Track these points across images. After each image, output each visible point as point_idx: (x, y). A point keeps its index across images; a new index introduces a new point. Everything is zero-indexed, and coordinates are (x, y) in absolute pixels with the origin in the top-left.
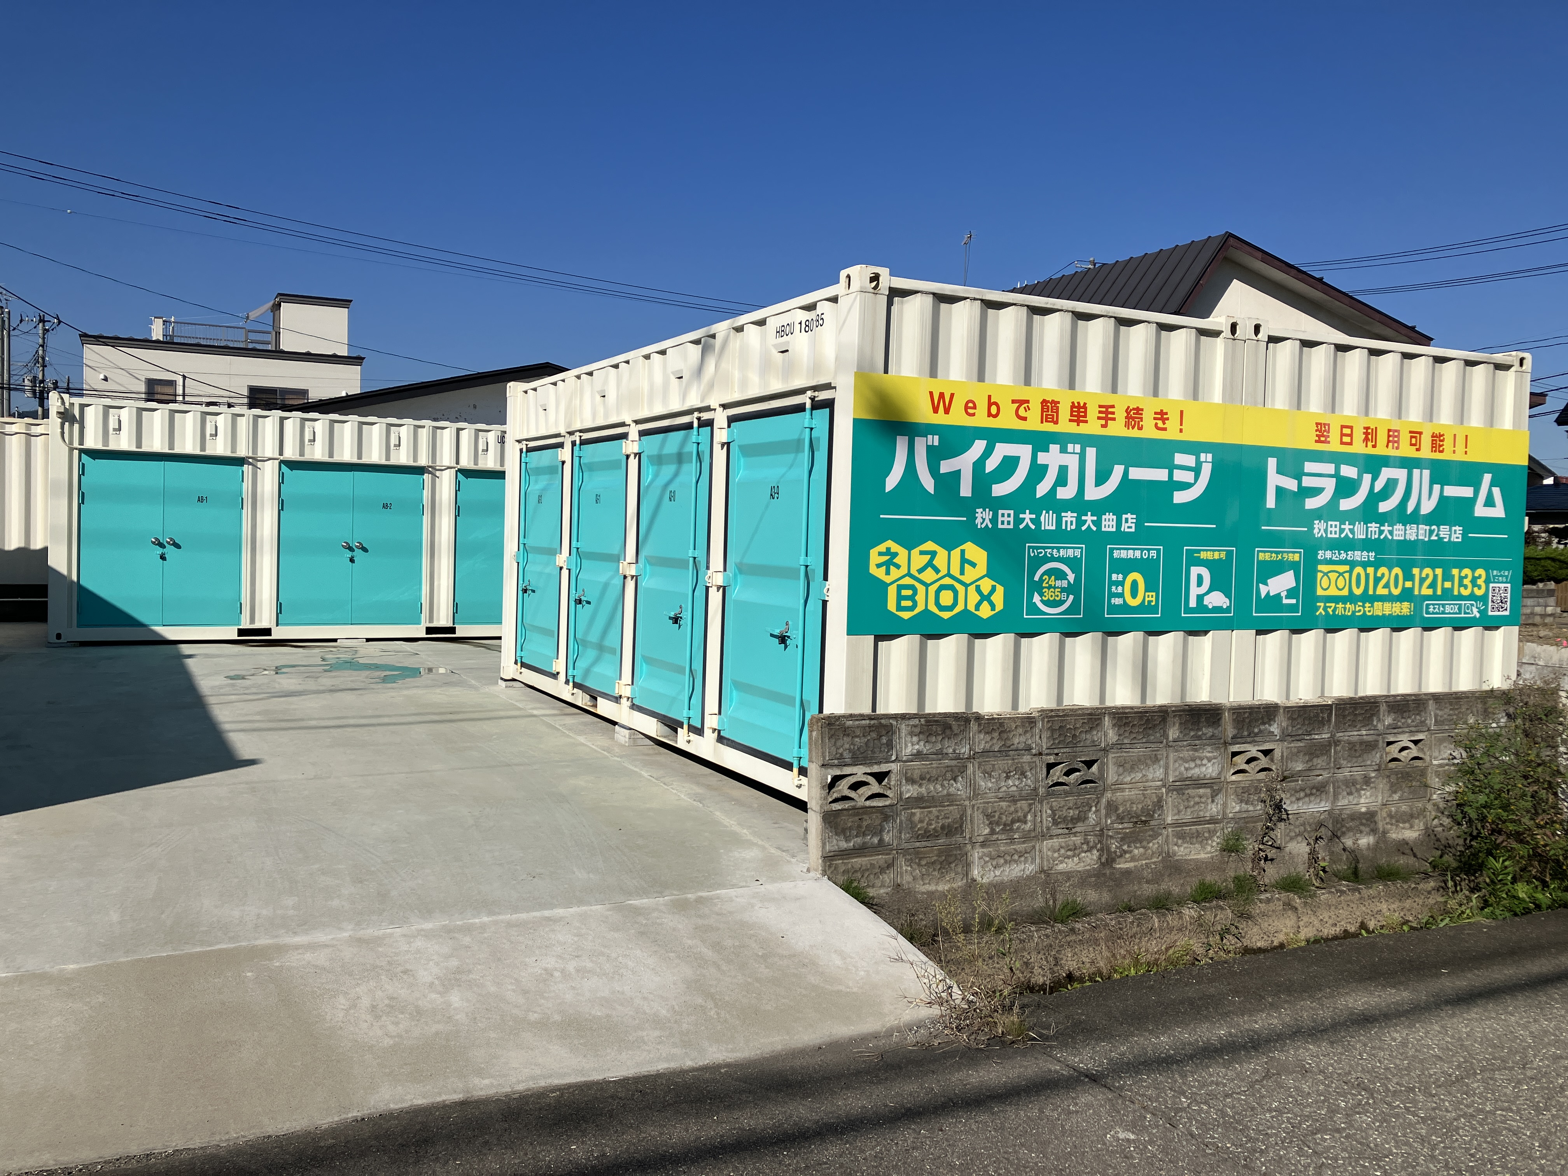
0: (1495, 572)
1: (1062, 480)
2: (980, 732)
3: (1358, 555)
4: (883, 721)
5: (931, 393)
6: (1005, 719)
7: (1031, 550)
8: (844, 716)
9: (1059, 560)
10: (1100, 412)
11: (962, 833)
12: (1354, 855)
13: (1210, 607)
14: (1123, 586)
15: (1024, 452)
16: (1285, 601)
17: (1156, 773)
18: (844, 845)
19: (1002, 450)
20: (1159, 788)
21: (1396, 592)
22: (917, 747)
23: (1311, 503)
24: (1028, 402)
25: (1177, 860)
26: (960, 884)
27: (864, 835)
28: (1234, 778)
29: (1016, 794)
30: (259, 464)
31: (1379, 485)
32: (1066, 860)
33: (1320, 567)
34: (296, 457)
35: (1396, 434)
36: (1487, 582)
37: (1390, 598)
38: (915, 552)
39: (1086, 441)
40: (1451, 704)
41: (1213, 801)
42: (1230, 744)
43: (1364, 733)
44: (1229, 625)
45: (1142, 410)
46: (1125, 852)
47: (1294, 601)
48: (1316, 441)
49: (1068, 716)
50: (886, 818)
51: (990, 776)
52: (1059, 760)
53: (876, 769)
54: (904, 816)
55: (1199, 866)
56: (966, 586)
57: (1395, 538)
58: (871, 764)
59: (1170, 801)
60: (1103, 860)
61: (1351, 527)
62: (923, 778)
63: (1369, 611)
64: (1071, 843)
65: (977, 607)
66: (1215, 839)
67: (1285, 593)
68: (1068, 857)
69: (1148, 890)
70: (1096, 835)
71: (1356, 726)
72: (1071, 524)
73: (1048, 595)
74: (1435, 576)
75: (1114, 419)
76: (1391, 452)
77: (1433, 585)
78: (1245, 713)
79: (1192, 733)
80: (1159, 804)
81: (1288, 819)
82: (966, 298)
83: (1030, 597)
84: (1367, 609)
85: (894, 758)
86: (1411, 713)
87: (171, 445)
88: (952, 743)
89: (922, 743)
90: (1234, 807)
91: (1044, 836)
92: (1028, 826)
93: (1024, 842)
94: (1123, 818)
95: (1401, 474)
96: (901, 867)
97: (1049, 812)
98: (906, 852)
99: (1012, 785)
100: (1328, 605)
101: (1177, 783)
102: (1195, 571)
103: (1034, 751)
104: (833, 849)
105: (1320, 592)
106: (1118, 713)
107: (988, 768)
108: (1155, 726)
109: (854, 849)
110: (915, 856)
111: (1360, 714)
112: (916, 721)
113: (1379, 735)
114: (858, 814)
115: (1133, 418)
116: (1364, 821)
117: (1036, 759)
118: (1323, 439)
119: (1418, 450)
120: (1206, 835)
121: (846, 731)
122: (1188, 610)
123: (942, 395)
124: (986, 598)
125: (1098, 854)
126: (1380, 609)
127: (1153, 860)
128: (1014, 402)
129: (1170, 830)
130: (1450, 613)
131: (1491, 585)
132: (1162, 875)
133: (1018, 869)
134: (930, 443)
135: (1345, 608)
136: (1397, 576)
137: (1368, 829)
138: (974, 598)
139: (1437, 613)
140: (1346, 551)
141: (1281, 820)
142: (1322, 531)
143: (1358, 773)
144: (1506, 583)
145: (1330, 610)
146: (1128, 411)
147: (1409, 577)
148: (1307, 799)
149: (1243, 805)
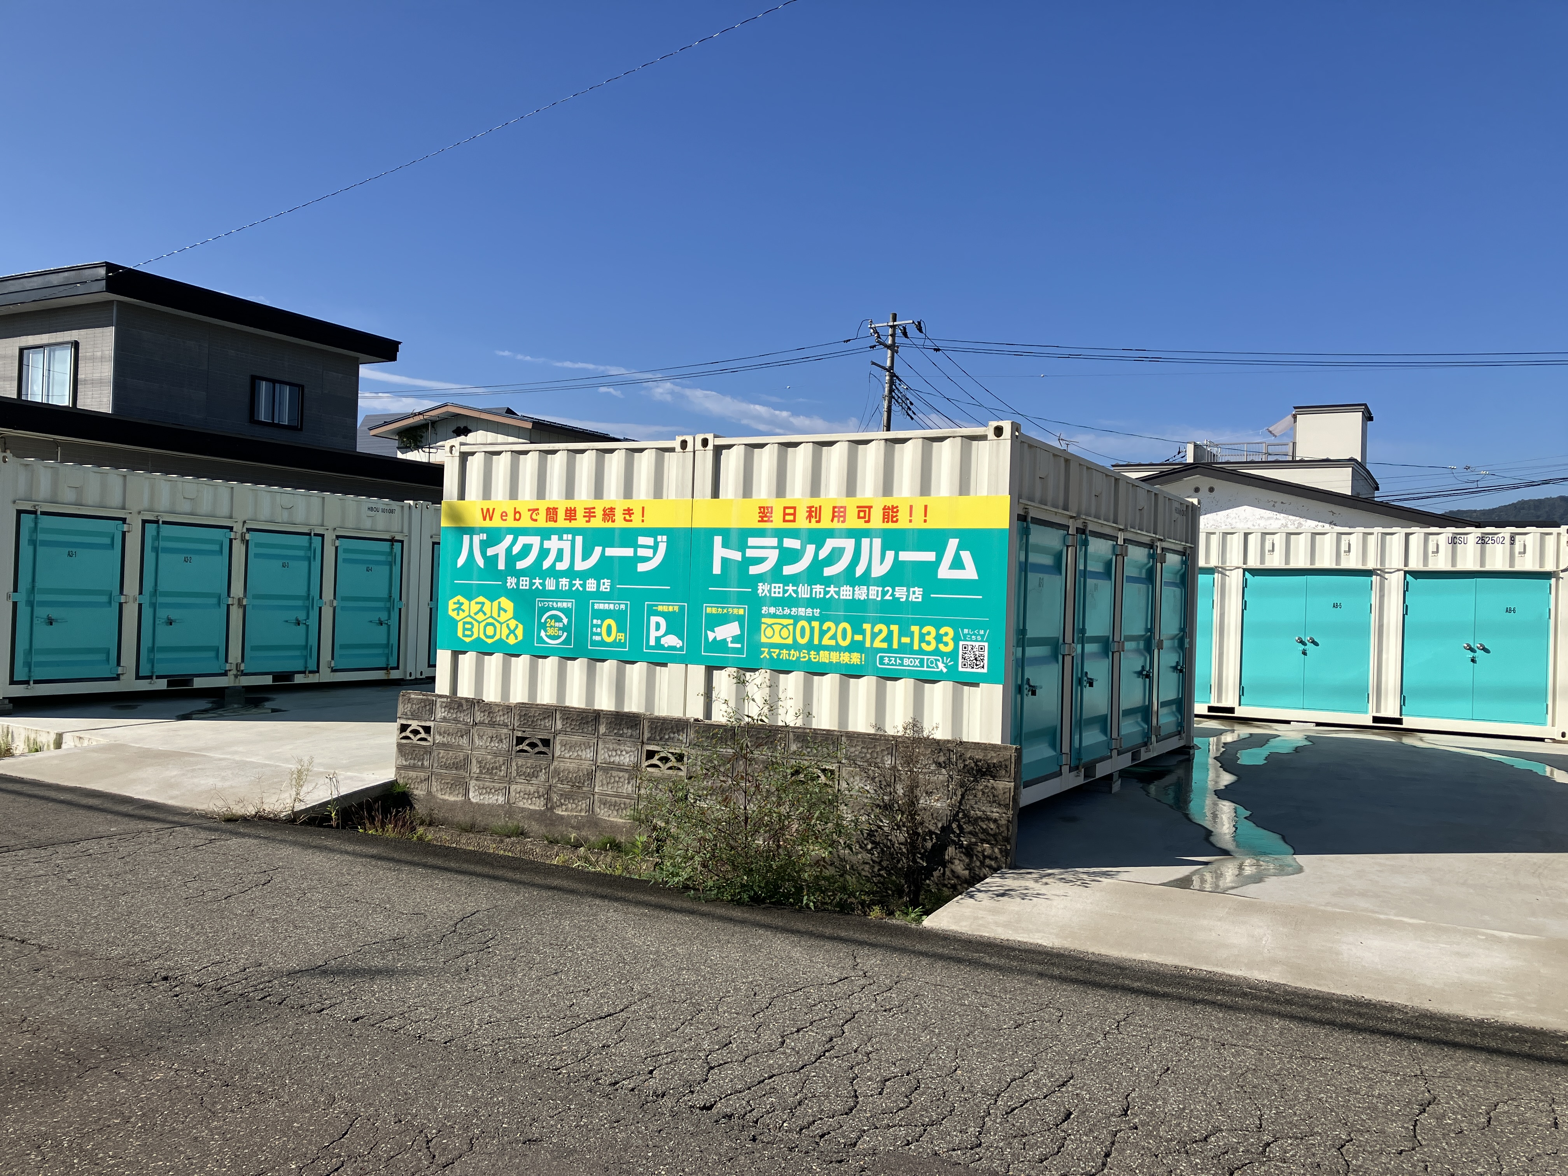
9: (557, 609)
14: (601, 628)
83: (539, 633)
124: (512, 632)
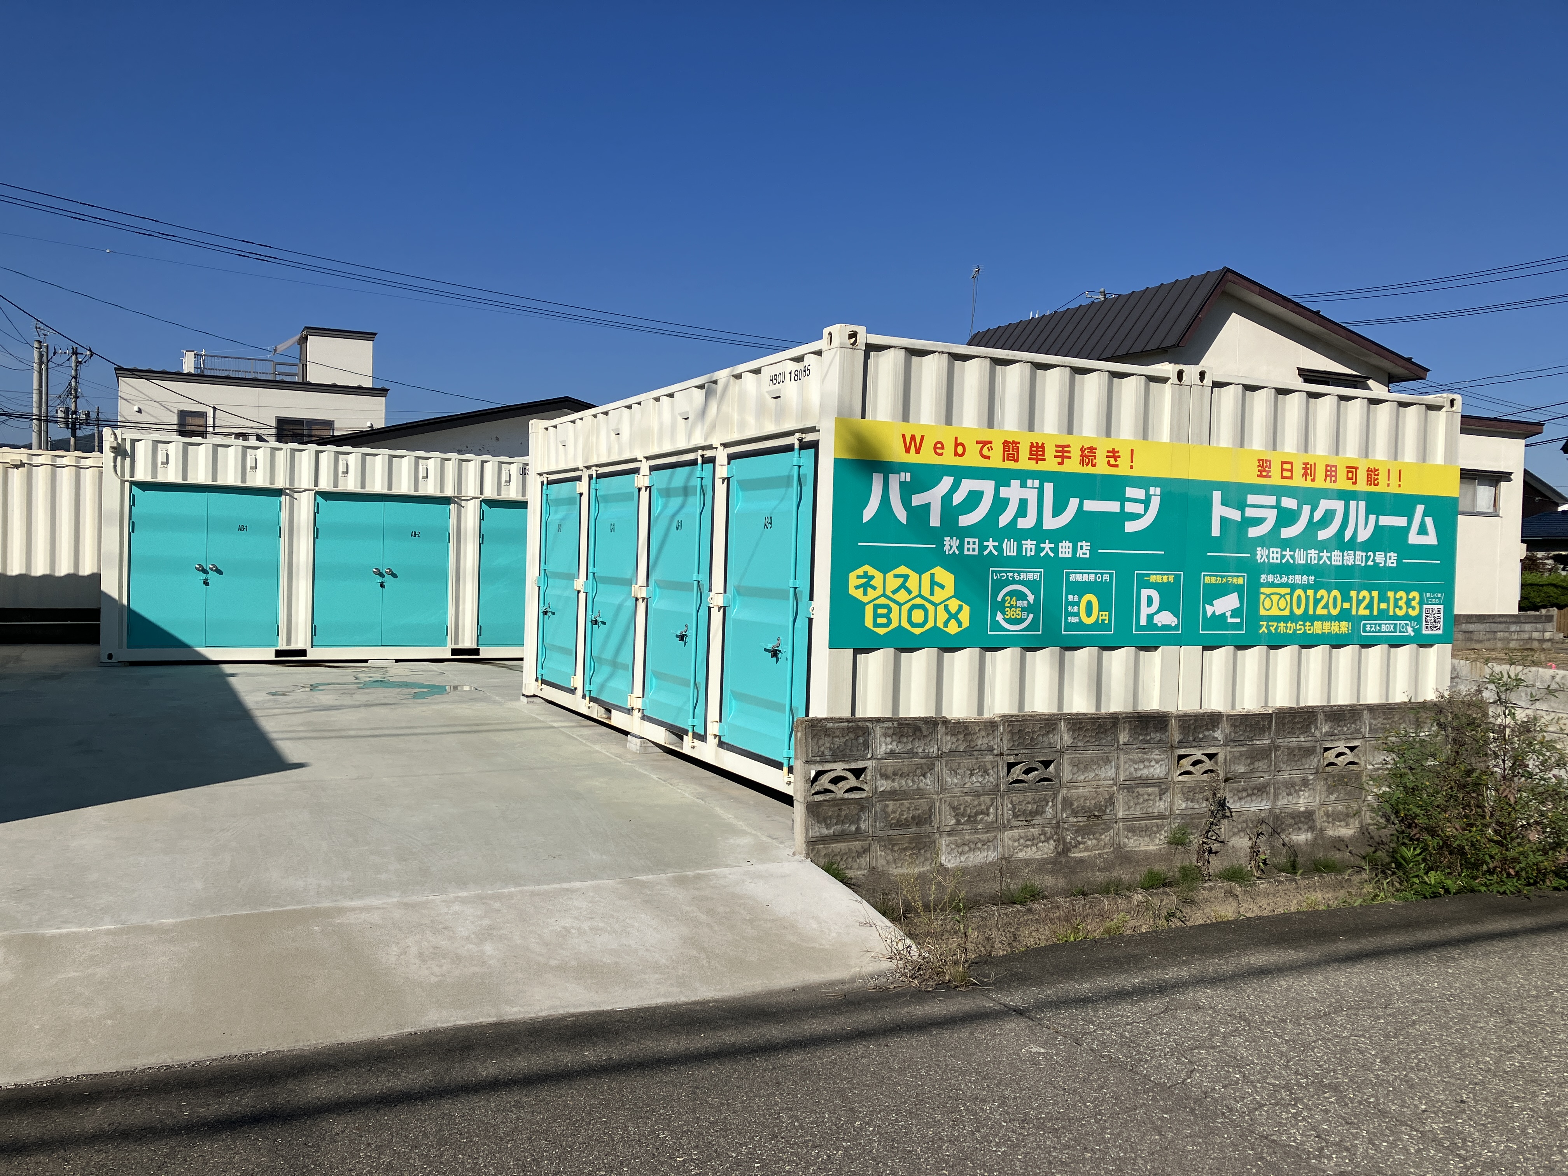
0: (1428, 595)
1: (1022, 511)
2: (947, 734)
3: (1298, 579)
4: (860, 724)
6: (969, 723)
8: (825, 719)
9: (1020, 582)
10: (1057, 451)
11: (931, 823)
12: (1293, 851)
13: (1160, 625)
14: (1079, 606)
15: (987, 487)
16: (1230, 620)
17: (1107, 772)
18: (825, 832)
19: (968, 485)
20: (1110, 786)
21: (1334, 612)
22: (890, 747)
23: (1254, 532)
24: (991, 442)
25: (1128, 851)
26: (929, 868)
27: (843, 823)
28: (1181, 778)
29: (980, 789)
30: (296, 495)
31: (1317, 516)
32: (1025, 849)
33: (1263, 590)
34: (330, 488)
35: (1333, 469)
36: (1421, 603)
37: (1329, 618)
38: (889, 576)
39: (1044, 477)
40: (1384, 714)
41: (1161, 799)
42: (1177, 748)
43: (1303, 739)
44: (1178, 641)
45: (1095, 449)
46: (1080, 843)
47: (1238, 620)
48: (1258, 476)
49: (1026, 721)
50: (862, 809)
51: (956, 773)
52: (1018, 760)
53: (854, 765)
55: (1148, 857)
56: (936, 605)
57: (1333, 563)
58: (849, 761)
59: (1121, 798)
60: (1059, 850)
61: (1292, 553)
62: (896, 774)
63: (1310, 630)
64: (1029, 834)
65: (946, 624)
66: (1163, 833)
67: (1230, 613)
68: (1027, 846)
69: (1100, 877)
70: (1052, 827)
71: (1295, 733)
72: (1031, 550)
73: (1010, 614)
74: (1372, 598)
75: (1070, 457)
76: (1328, 485)
77: (1370, 606)
78: (1190, 720)
79: (1141, 738)
80: (1111, 800)
81: (1232, 816)
82: (934, 352)
83: (994, 615)
84: (1307, 628)
85: (869, 756)
86: (1347, 722)
87: (215, 477)
89: (895, 743)
90: (1181, 805)
91: (1005, 827)
92: (991, 818)
93: (987, 832)
94: (1077, 813)
95: (1338, 506)
96: (876, 852)
97: (1010, 806)
98: (880, 839)
99: (976, 781)
100: (1270, 623)
101: (1127, 782)
102: (1145, 593)
103: (995, 752)
104: (815, 835)
105: (1262, 612)
106: (1073, 719)
107: (954, 766)
108: (1106, 731)
109: (834, 835)
110: (889, 843)
111: (1298, 722)
112: (890, 724)
113: (1317, 742)
114: (837, 805)
115: (1087, 457)
116: (1303, 819)
117: (998, 759)
118: (1264, 474)
119: (1354, 483)
120: (1155, 829)
121: (827, 732)
122: (1139, 628)
123: (913, 437)
124: (953, 616)
125: (1054, 844)
126: (1319, 628)
127: (1105, 851)
128: (978, 442)
129: (1121, 824)
130: (1385, 632)
131: (1425, 606)
132: (1113, 864)
133: (981, 856)
134: (903, 479)
135: (1286, 627)
136: (1335, 598)
137: (1306, 827)
138: (942, 616)
139: (1373, 632)
140: (1287, 575)
141: (1224, 817)
142: (1264, 557)
143: (1297, 776)
144: (1439, 604)
145: (1272, 629)
146: (1082, 450)
147: (1346, 598)
148: (1249, 798)
149: (1189, 803)
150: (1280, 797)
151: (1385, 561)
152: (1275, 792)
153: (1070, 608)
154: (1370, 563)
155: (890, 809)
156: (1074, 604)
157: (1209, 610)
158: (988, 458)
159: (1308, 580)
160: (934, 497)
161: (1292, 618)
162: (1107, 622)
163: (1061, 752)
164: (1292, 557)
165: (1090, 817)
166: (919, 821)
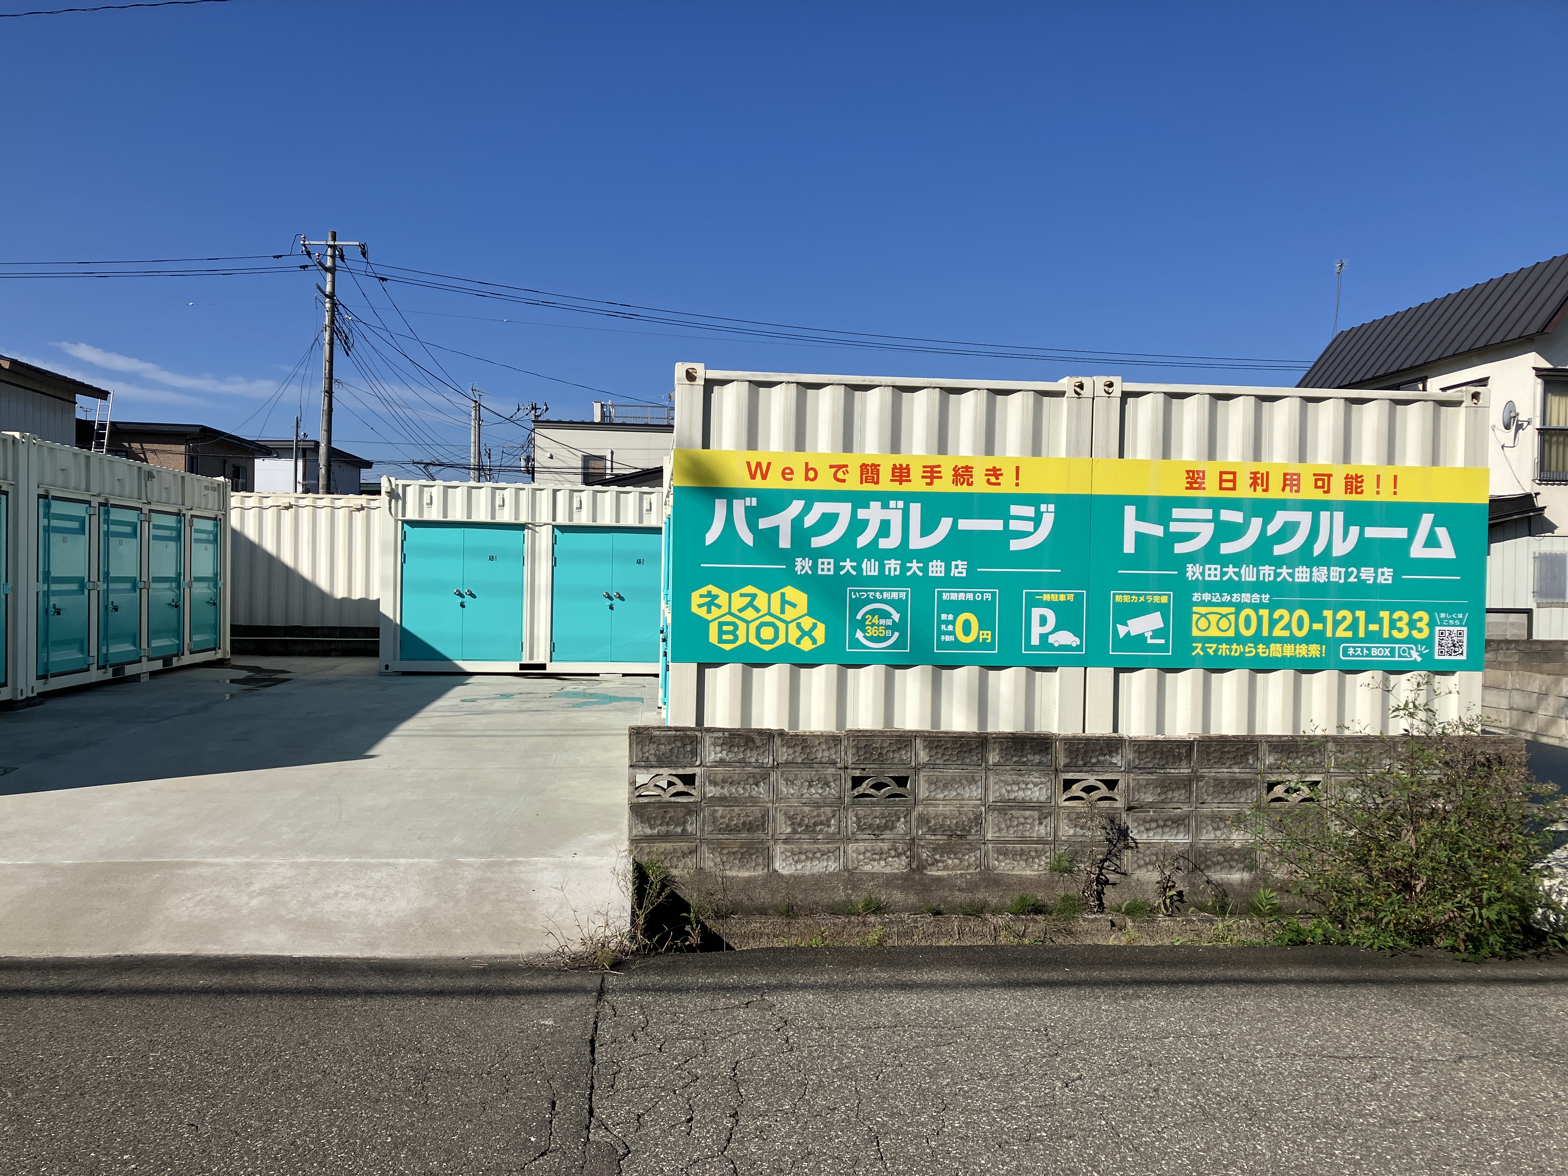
0: (1443, 615)
2: (783, 746)
3: (1246, 597)
5: (748, 464)
7: (851, 593)
11: (764, 830)
12: (1222, 891)
15: (844, 510)
16: (1149, 641)
18: (649, 831)
19: (820, 509)
20: (978, 806)
21: (1301, 634)
22: (720, 755)
23: (1180, 548)
24: (846, 466)
26: (761, 873)
27: (668, 824)
28: (1067, 803)
29: (820, 801)
31: (1272, 529)
32: (872, 862)
33: (1195, 609)
36: (1432, 625)
37: (1292, 640)
38: (735, 595)
39: (909, 498)
42: (1063, 772)
43: (1238, 770)
45: (972, 468)
46: (937, 861)
47: (1162, 641)
50: (689, 812)
51: (793, 783)
52: (865, 774)
53: (681, 771)
54: (707, 812)
55: (1022, 881)
56: (787, 623)
57: (1296, 580)
58: (676, 767)
59: (991, 818)
60: (914, 866)
61: (1237, 570)
64: (876, 848)
65: (798, 641)
66: (1044, 858)
68: (874, 860)
69: (959, 897)
70: (906, 843)
73: (871, 632)
74: (1356, 620)
75: (941, 477)
76: (1288, 495)
77: (1354, 627)
79: (1015, 759)
80: (978, 820)
81: (1137, 847)
84: (1260, 651)
85: (698, 763)
86: (1301, 754)
88: (755, 753)
89: (725, 753)
90: (1066, 831)
91: (848, 839)
92: (832, 829)
93: (828, 843)
94: (934, 831)
96: (704, 854)
97: (854, 819)
98: (709, 842)
99: (816, 792)
100: (1207, 645)
101: (999, 804)
102: (1036, 612)
103: (839, 765)
104: (638, 834)
105: (1195, 633)
107: (792, 777)
109: (659, 835)
110: (717, 846)
114: (663, 807)
115: (962, 476)
116: (1236, 857)
117: (842, 772)
118: (1195, 485)
119: (1328, 492)
120: (1033, 854)
121: (652, 739)
123: (759, 465)
125: (907, 860)
126: (1276, 650)
127: (969, 871)
128: (831, 467)
129: (990, 846)
130: (1377, 656)
131: (1437, 628)
133: (820, 866)
134: (748, 504)
135: (1230, 650)
137: (1242, 866)
138: (794, 634)
139: (1358, 656)
141: (1127, 847)
142: (1198, 574)
143: (1228, 810)
144: (1461, 625)
145: (1211, 652)
148: (1160, 830)
149: (1078, 829)
150: (1205, 831)
151: (1376, 578)
152: (1196, 825)
153: (943, 627)
154: (1352, 579)
155: (719, 814)
156: (947, 623)
157: (1122, 630)
158: (844, 481)
159: (1261, 599)
160: (783, 520)
161: (1238, 638)
162: (989, 641)
163: (917, 769)
164: (1238, 574)
165: (951, 836)
166: (749, 827)
